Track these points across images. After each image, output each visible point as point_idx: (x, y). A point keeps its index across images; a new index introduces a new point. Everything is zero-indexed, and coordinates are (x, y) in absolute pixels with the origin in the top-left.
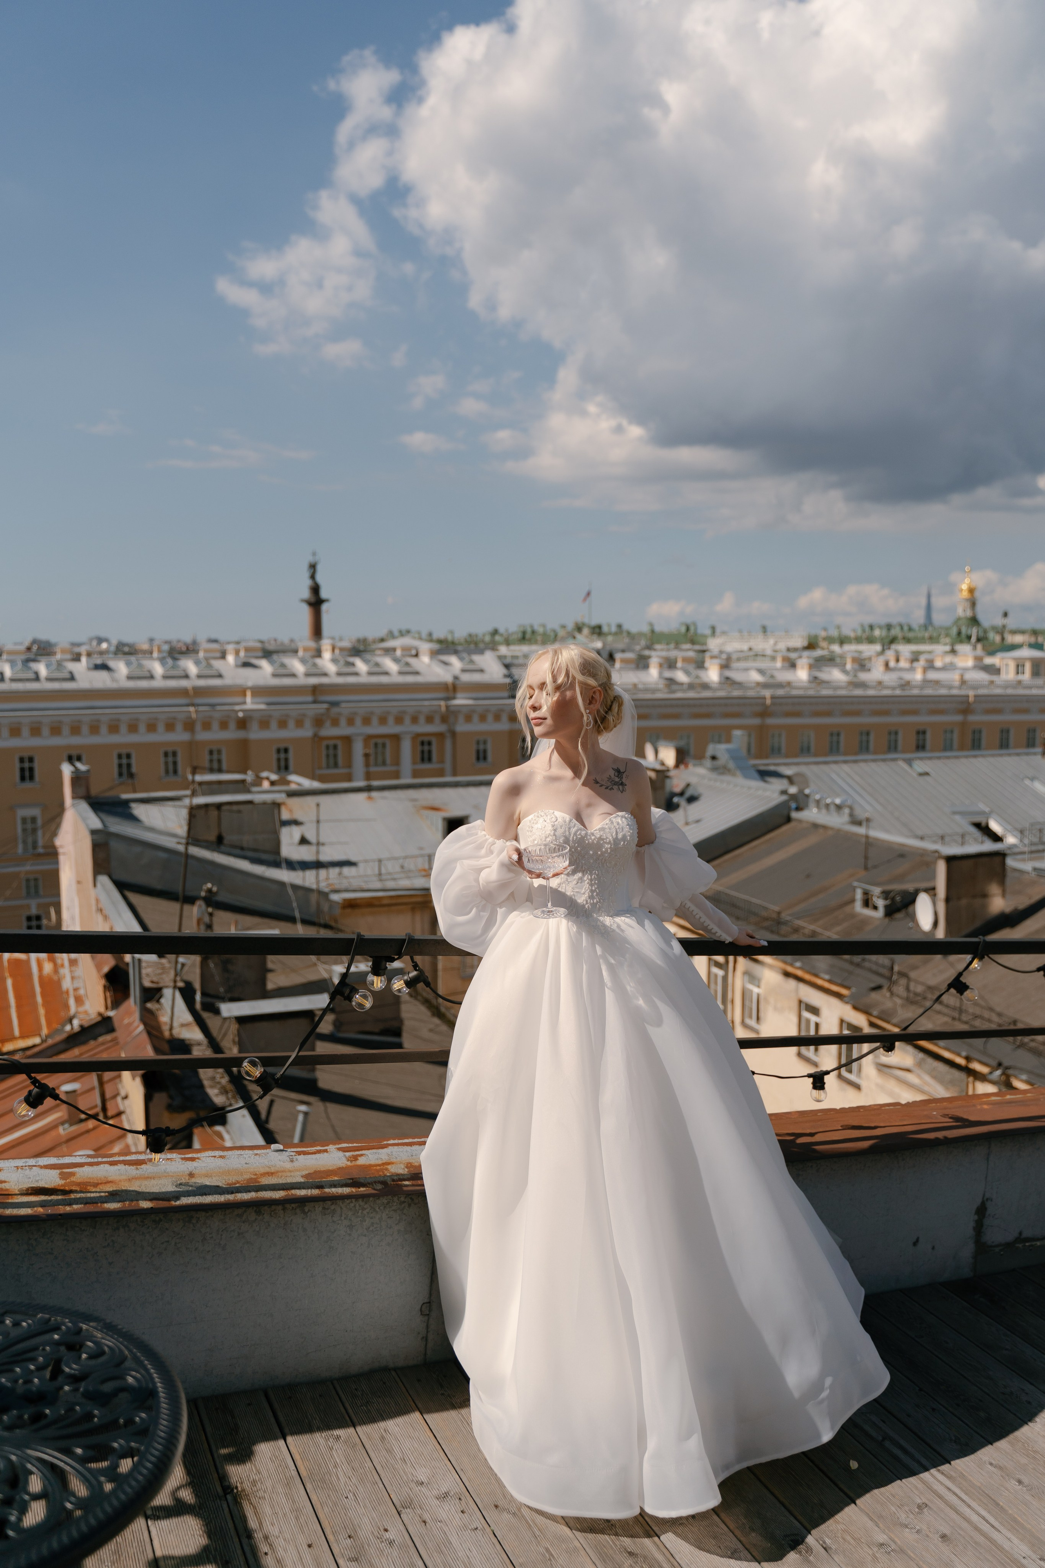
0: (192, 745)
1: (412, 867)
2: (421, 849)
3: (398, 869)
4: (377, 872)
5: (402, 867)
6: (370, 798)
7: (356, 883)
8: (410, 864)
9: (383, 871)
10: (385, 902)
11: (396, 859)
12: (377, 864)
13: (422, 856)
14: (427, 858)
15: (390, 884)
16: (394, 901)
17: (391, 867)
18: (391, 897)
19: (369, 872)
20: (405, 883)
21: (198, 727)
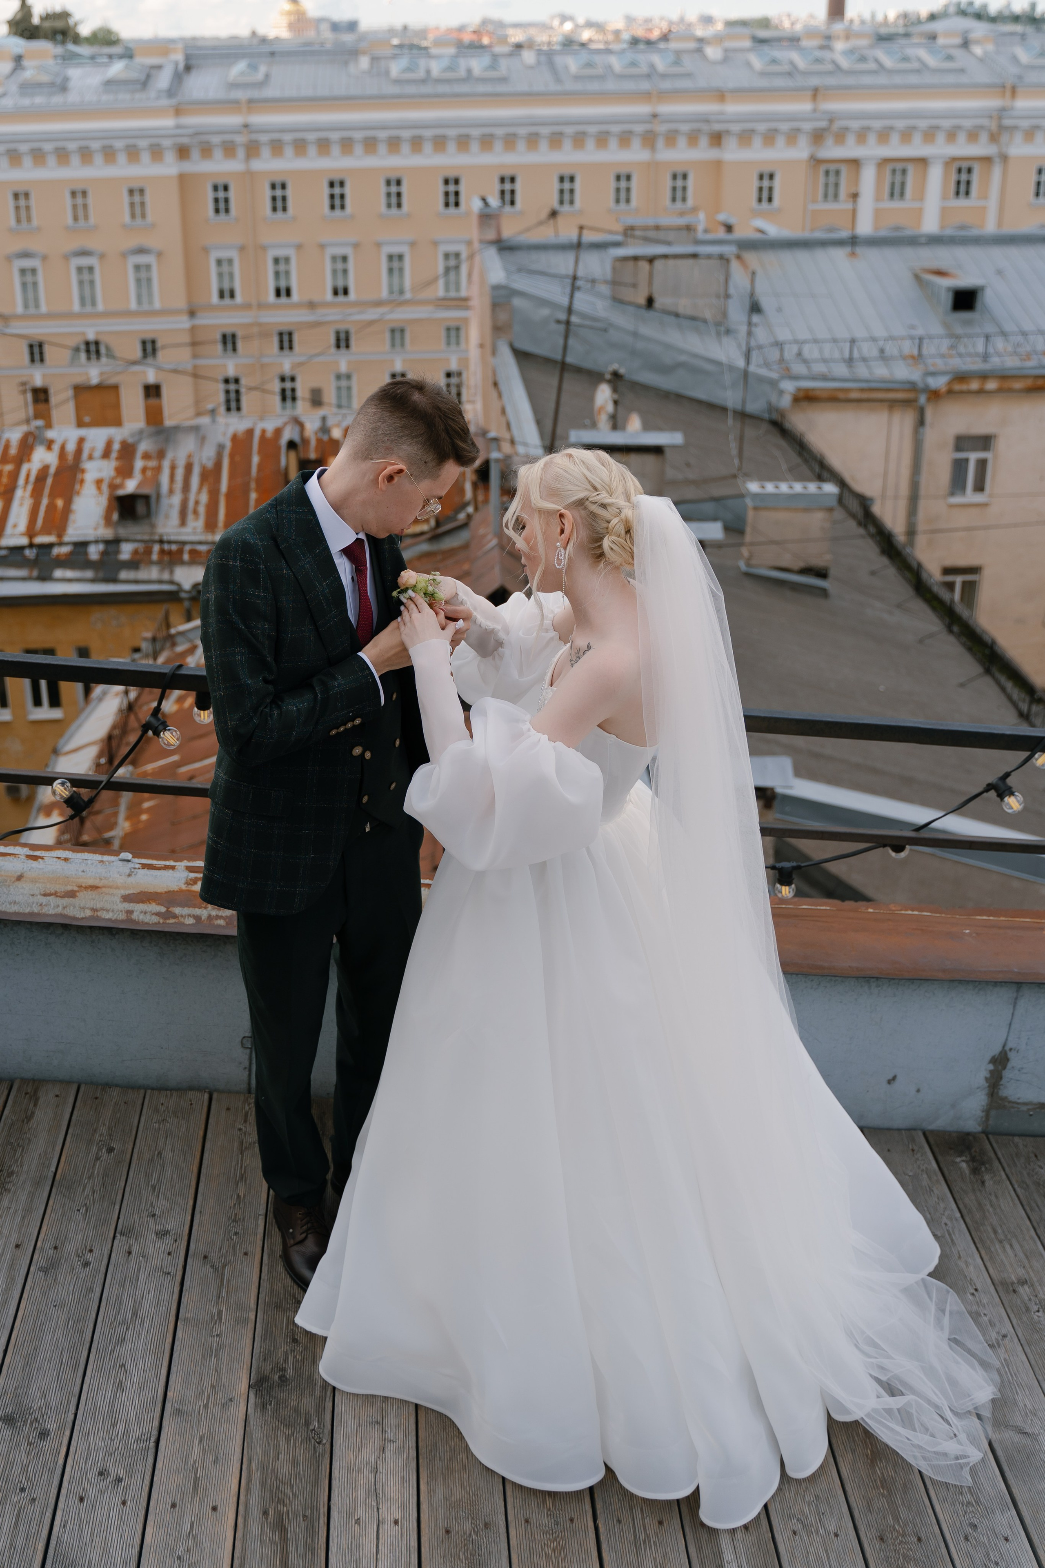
0: (652, 166)
1: (895, 352)
2: (913, 327)
3: (875, 353)
4: (847, 355)
5: (882, 351)
6: (853, 254)
7: (820, 368)
8: (891, 349)
9: (856, 354)
10: (854, 395)
11: (874, 339)
12: (848, 345)
13: (912, 338)
14: (917, 341)
15: (862, 371)
16: (865, 395)
17: (868, 350)
18: (862, 390)
19: (837, 355)
20: (881, 371)
21: (660, 143)
